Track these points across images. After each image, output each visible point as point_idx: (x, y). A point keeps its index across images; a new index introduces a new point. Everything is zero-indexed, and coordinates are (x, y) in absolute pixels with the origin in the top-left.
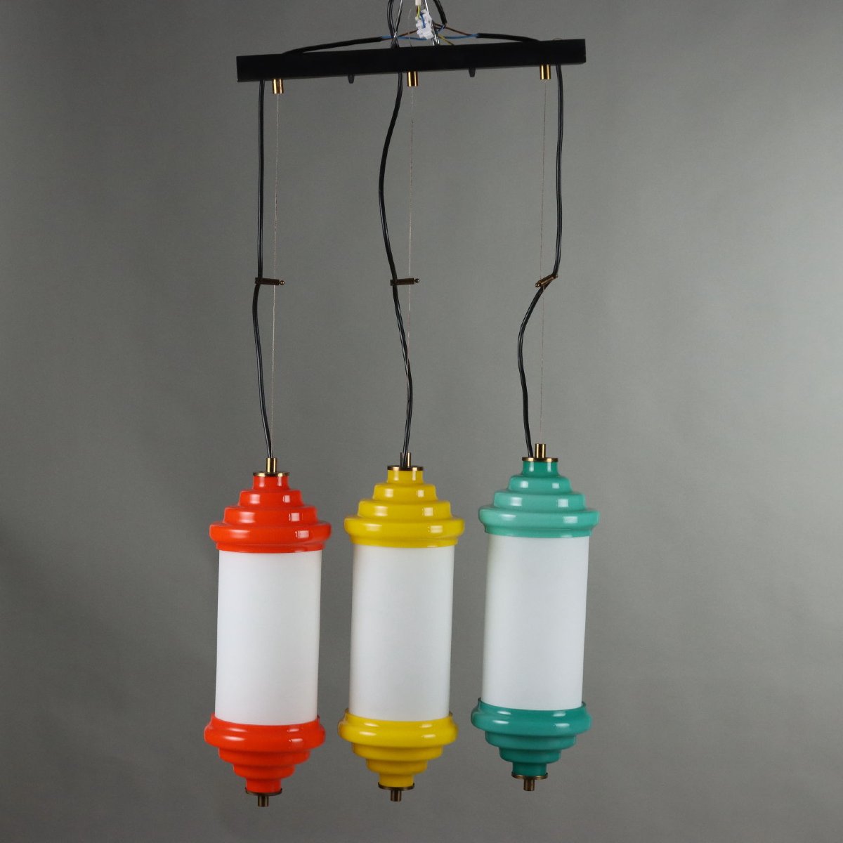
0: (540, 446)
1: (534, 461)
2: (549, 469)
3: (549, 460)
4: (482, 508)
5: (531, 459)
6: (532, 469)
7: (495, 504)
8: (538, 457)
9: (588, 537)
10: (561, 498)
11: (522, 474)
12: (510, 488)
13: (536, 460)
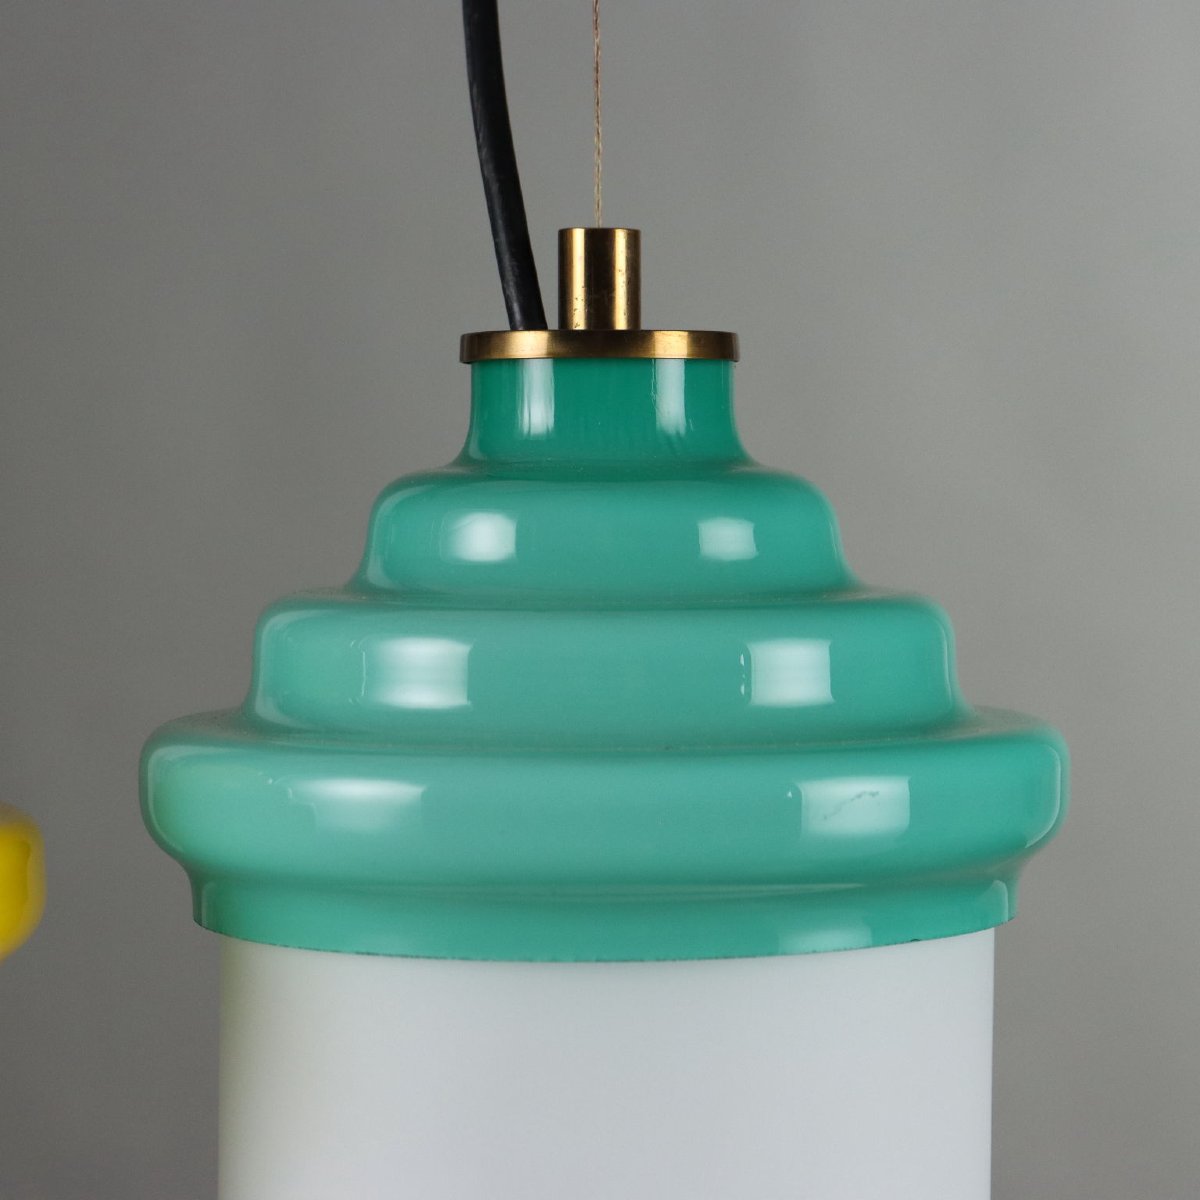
0: (599, 244)
1: (555, 357)
2: (671, 404)
3: (672, 346)
4: (162, 736)
5: (529, 344)
6: (537, 413)
7: (265, 708)
8: (579, 321)
9: (990, 934)
10: (774, 635)
11: (464, 459)
12: (375, 573)
13: (570, 347)
